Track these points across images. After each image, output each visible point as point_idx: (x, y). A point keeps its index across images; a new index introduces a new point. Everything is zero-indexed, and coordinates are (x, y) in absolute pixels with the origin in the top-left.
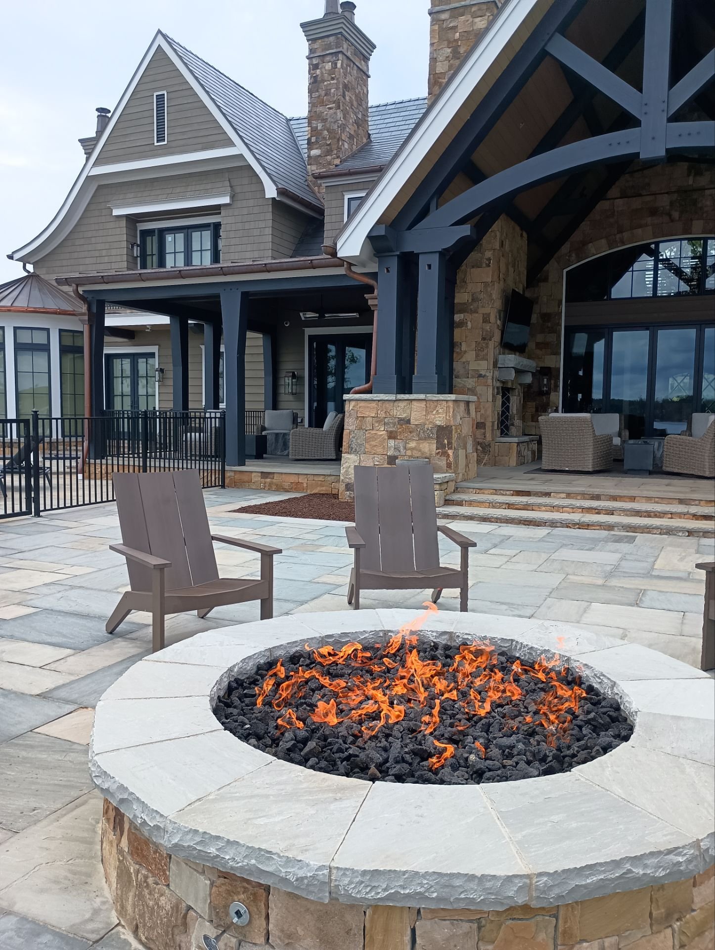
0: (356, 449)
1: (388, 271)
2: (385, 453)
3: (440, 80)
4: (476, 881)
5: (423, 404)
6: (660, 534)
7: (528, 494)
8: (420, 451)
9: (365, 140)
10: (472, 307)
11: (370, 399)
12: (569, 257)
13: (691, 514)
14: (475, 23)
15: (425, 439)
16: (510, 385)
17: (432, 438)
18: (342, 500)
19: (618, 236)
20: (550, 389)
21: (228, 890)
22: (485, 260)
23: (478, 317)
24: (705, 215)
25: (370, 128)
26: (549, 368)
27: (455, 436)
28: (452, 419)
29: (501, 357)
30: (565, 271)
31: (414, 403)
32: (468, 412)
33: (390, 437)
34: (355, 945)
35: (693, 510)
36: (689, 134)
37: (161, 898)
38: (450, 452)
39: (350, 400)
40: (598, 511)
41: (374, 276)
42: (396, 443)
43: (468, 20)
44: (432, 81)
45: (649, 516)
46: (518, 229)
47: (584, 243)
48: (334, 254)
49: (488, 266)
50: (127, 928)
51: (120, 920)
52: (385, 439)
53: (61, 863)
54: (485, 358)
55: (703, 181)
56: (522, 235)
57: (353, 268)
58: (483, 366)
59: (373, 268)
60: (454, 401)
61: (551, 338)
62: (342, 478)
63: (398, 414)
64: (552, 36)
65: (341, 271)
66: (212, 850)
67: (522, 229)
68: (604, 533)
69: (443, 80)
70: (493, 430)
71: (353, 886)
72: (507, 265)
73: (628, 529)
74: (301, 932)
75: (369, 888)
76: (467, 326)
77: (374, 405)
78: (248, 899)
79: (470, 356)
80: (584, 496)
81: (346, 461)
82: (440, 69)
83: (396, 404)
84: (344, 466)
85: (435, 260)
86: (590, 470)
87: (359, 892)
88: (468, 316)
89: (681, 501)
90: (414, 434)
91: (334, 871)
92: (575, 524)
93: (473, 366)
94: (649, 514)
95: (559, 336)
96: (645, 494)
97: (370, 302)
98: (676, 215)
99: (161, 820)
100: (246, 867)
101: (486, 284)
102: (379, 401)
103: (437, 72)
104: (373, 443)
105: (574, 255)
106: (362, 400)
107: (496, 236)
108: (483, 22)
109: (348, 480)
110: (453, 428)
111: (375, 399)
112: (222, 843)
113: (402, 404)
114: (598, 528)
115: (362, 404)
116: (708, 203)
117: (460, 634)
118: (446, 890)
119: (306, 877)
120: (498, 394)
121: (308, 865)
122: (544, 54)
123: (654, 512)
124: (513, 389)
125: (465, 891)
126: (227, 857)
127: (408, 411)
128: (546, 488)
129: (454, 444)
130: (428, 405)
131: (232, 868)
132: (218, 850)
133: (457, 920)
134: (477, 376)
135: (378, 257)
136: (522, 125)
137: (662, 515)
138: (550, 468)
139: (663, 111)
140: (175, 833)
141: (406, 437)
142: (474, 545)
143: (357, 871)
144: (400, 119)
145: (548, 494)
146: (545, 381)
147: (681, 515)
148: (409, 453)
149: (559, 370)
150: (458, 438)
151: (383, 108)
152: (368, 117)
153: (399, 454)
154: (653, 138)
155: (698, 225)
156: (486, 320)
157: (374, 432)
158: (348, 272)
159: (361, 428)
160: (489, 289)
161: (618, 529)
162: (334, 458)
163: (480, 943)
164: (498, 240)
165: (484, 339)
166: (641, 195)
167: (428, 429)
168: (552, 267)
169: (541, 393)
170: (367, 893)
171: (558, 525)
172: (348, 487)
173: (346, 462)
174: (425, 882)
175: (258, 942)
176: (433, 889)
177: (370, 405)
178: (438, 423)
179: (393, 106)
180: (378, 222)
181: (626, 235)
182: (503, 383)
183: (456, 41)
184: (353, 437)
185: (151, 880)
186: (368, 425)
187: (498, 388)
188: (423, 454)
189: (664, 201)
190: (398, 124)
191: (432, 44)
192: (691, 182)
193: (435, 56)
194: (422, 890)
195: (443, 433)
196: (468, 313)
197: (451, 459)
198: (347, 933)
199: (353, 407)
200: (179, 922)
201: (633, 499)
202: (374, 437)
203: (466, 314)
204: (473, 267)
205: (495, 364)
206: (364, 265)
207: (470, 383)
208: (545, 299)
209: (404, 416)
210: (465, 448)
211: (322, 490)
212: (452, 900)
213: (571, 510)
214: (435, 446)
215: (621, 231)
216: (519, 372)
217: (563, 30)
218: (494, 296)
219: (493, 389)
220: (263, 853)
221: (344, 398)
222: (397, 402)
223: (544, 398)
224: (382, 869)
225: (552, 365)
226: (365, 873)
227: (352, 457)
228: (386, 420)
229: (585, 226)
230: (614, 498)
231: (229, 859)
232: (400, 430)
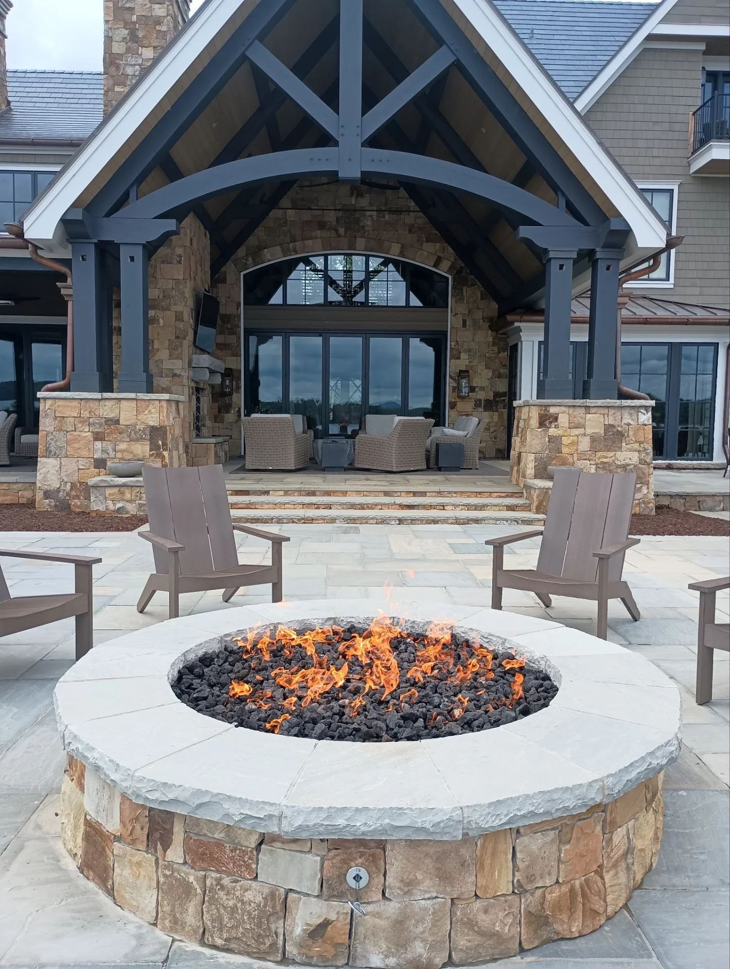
0: (55, 453)
1: (83, 259)
2: (91, 456)
3: (117, 61)
4: (570, 791)
5: (134, 404)
6: (376, 523)
7: (246, 493)
8: (132, 453)
9: (4, 107)
10: (163, 304)
11: (71, 397)
12: (245, 260)
13: (397, 504)
14: (154, 9)
15: (137, 440)
16: (201, 386)
17: (144, 439)
18: (40, 510)
19: (291, 245)
20: (232, 389)
21: (344, 859)
22: (176, 257)
23: (170, 315)
24: (366, 234)
25: (9, 94)
26: (231, 369)
27: (169, 436)
28: (166, 419)
29: (194, 356)
30: (242, 274)
31: (123, 402)
32: (178, 413)
33: (96, 439)
34: (470, 874)
35: (398, 500)
36: (381, 161)
37: (246, 894)
38: (166, 454)
39: (45, 399)
40: (317, 506)
41: (67, 263)
42: (103, 446)
43: (145, 5)
44: (108, 60)
45: (363, 509)
46: (202, 227)
47: (260, 248)
48: (20, 234)
49: (180, 262)
50: (186, 941)
51: (172, 937)
52: (91, 441)
53: (53, 906)
54: (179, 357)
55: (364, 202)
56: (205, 233)
57: (39, 252)
58: (178, 365)
59: (66, 254)
60: (167, 400)
61: (231, 339)
62: (38, 485)
63: (105, 414)
64: (252, 42)
65: (26, 254)
66: (341, 822)
67: (206, 228)
68: (329, 526)
69: (121, 62)
70: (190, 431)
71: (483, 818)
72: (196, 263)
73: (349, 521)
74: (419, 876)
75: (494, 817)
76: (159, 323)
77: (75, 403)
78: (366, 862)
79: (163, 354)
80: (300, 492)
81: (43, 465)
82: (118, 48)
83: (102, 403)
84: (41, 471)
85: (139, 253)
86: (293, 468)
87: (487, 822)
88: (160, 314)
89: (386, 494)
90: (125, 435)
91: (465, 810)
92: (299, 520)
93: (167, 365)
94: (362, 507)
95: (239, 338)
96: (355, 488)
97: (63, 292)
98: (342, 231)
99: (272, 808)
100: (380, 828)
101: (177, 281)
102: (81, 399)
103: (113, 52)
104: (76, 445)
105: (250, 259)
106: (61, 399)
107: (186, 233)
108: (162, 10)
109: (46, 487)
110: (168, 428)
111: (77, 397)
112: (351, 813)
113: (109, 404)
114: (322, 521)
115: (61, 403)
116: (369, 223)
117: (343, 619)
118: (549, 804)
119: (443, 821)
120: (193, 394)
121: (441, 810)
122: (244, 58)
123: (367, 504)
124: (203, 389)
125: (563, 801)
126: (358, 824)
127: (117, 411)
128: (264, 487)
129: (170, 446)
130: (138, 405)
131: (363, 833)
132: (346, 820)
133: (544, 831)
134: (171, 375)
135: (71, 243)
136: (214, 125)
137: (374, 506)
138: (254, 468)
139: (358, 135)
140: (296, 816)
141: (115, 438)
142: (288, 539)
143: (484, 805)
144: (45, 90)
145: (266, 493)
146: (227, 382)
147: (389, 506)
148: (119, 455)
149: (240, 370)
150: (172, 439)
151: (23, 75)
152: (6, 81)
153: (107, 456)
154: (350, 160)
155: (361, 242)
156: (179, 317)
157: (76, 433)
158: (34, 256)
159: (60, 430)
160: (181, 287)
161: (340, 521)
162: (8, 463)
163: (561, 846)
164: (188, 237)
165: (177, 337)
166: (310, 209)
167: (140, 430)
168: (229, 269)
169: (224, 394)
170: (493, 821)
171: (284, 522)
172: (47, 494)
173: (44, 467)
174: (535, 801)
175: (375, 899)
176: (540, 806)
177: (70, 404)
178: (151, 423)
179: (34, 75)
180: (74, 205)
181: (298, 244)
182: (196, 382)
183: (134, 23)
184: (52, 440)
185: (226, 881)
186: (69, 426)
187: (192, 388)
188: (135, 456)
189: (331, 217)
190: (41, 95)
191: (106, 22)
192: (353, 202)
193: (110, 34)
194: (533, 809)
195: (156, 434)
196: (159, 309)
197: (167, 460)
198: (462, 865)
199: (51, 405)
200: (278, 908)
201: (344, 493)
202: (76, 440)
203: (157, 311)
204: (163, 262)
205: (190, 362)
206: (51, 250)
207: (164, 382)
208: (224, 301)
209: (112, 416)
210: (177, 449)
211: (6, 500)
212: (553, 811)
213: (292, 507)
214: (148, 448)
215: (293, 240)
216: (212, 372)
217: (261, 38)
218: (187, 295)
219: (189, 388)
220: (394, 811)
221: (38, 396)
222: (103, 401)
223: (226, 398)
224: (502, 799)
225: (233, 367)
226: (490, 804)
227: (51, 461)
228: (91, 420)
229: (260, 232)
230: (328, 493)
231: (360, 826)
232: (108, 431)
